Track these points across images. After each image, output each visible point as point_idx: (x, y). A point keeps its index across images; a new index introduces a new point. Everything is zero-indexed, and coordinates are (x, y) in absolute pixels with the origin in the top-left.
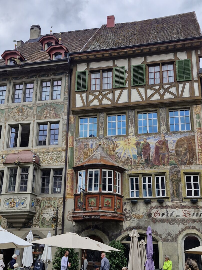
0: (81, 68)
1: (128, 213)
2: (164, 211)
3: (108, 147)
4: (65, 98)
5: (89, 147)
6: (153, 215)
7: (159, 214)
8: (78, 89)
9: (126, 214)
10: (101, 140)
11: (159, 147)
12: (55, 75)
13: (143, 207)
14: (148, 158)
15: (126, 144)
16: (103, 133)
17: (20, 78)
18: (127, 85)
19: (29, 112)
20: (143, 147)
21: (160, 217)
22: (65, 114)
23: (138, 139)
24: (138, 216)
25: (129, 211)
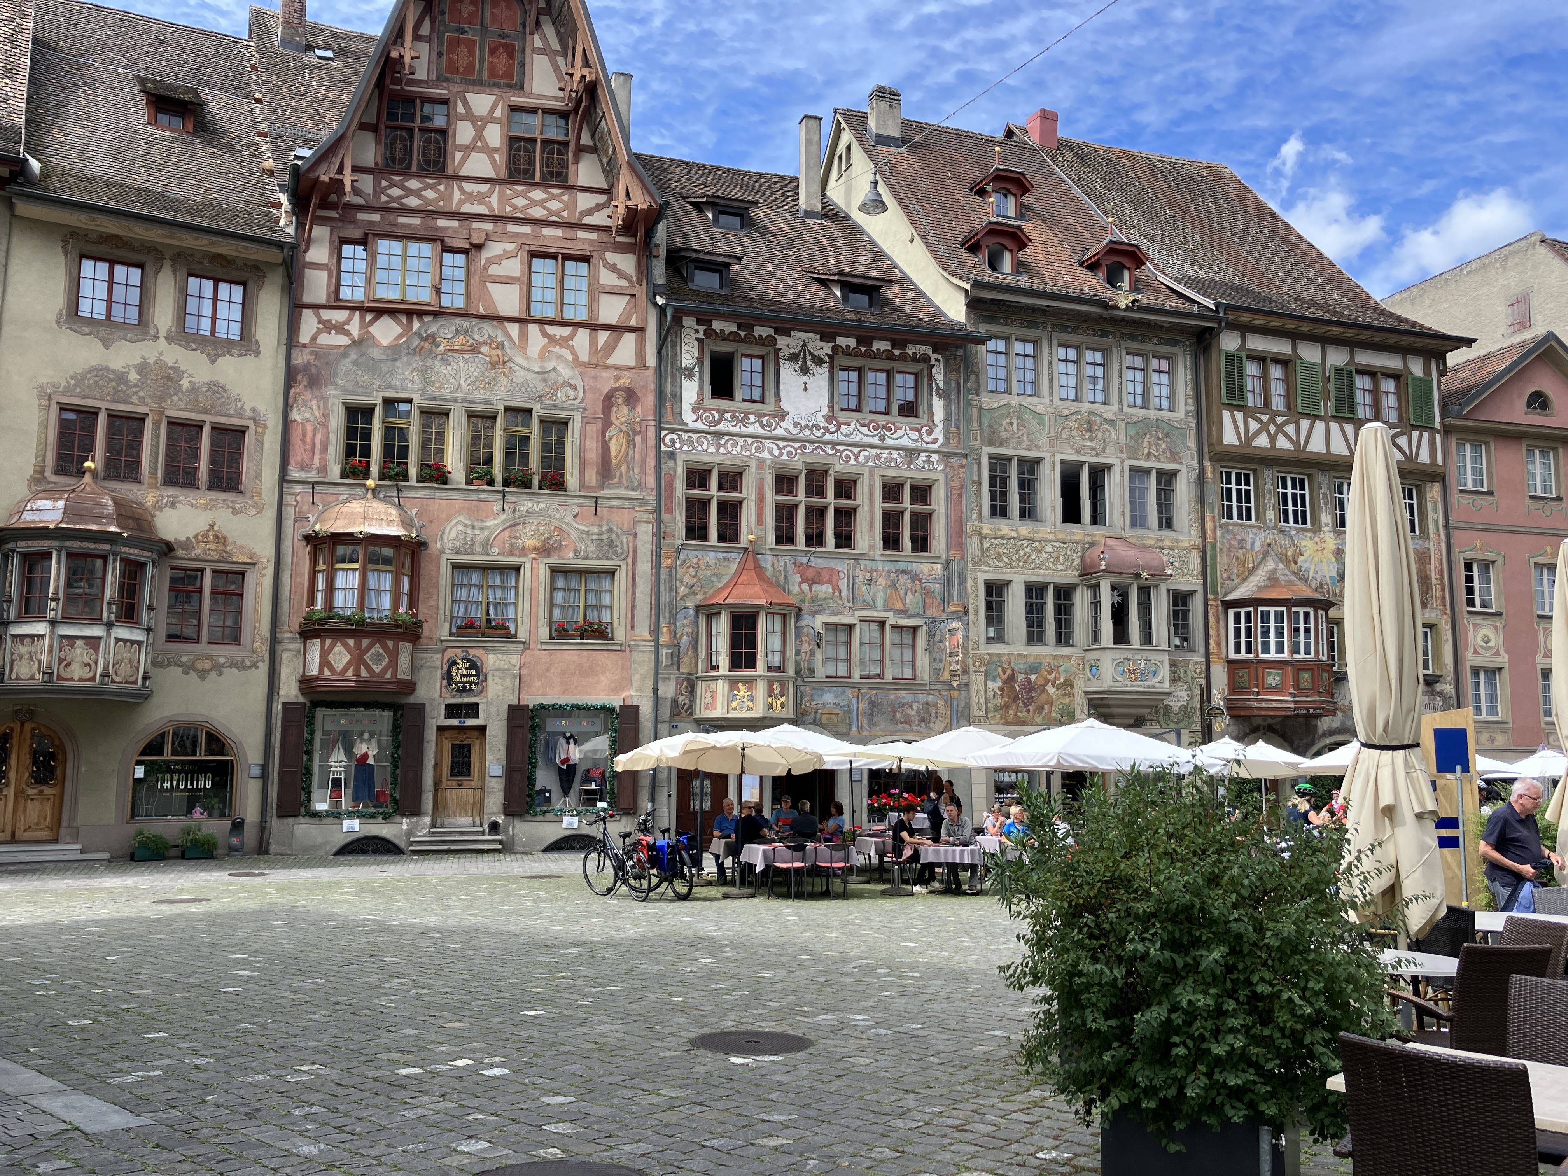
4: (1187, 412)
5: (1248, 547)
8: (1226, 395)
12: (1160, 343)
17: (1075, 331)
19: (1107, 434)
22: (1191, 455)
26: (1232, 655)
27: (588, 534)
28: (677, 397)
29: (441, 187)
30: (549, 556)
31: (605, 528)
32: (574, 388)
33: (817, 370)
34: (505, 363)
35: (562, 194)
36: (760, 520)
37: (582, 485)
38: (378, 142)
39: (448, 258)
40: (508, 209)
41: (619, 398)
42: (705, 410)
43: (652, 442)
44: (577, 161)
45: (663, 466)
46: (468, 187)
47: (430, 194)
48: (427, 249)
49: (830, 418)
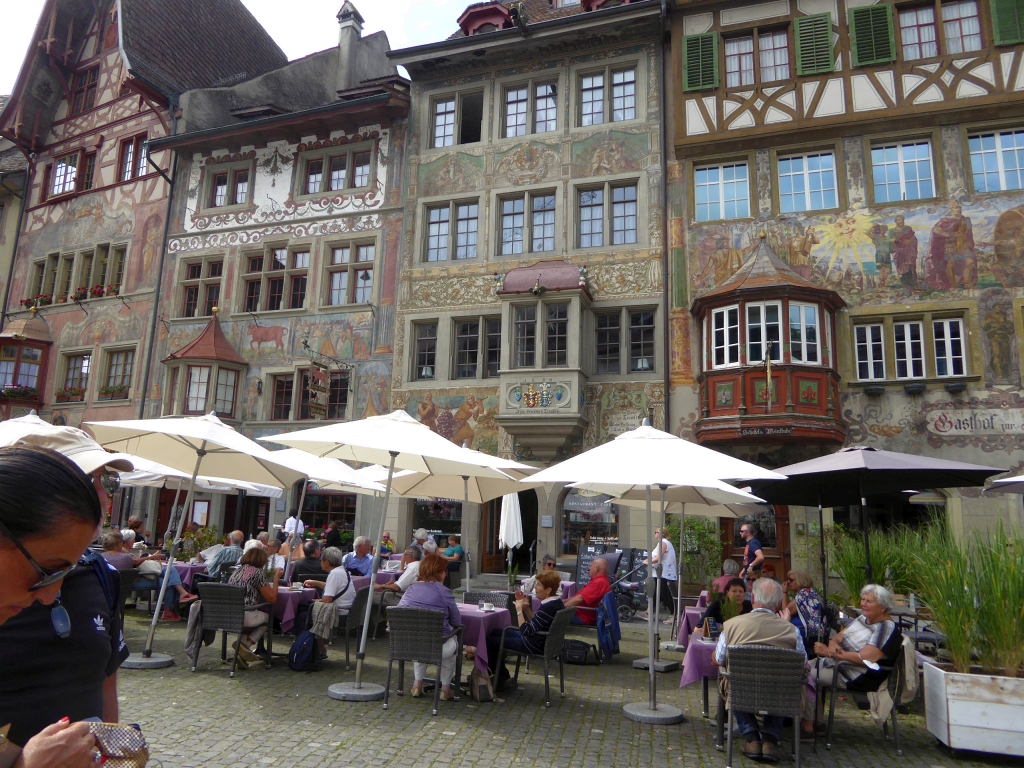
0: (697, 26)
1: (855, 422)
2: (966, 414)
3: (787, 243)
4: (649, 115)
5: (730, 246)
6: (931, 427)
7: (950, 422)
8: (691, 84)
9: (851, 425)
10: (766, 226)
11: (945, 238)
12: (617, 55)
13: (902, 406)
14: (910, 271)
15: (842, 234)
16: (769, 205)
17: (520, 71)
18: (838, 66)
19: (550, 159)
20: (893, 240)
21: (954, 432)
22: (652, 158)
23: (879, 218)
24: (885, 429)
25: (859, 416)
27: (124, 323)
28: (182, 213)
29: (90, 117)
30: (103, 342)
31: (133, 318)
32: (130, 222)
33: (284, 167)
34: (101, 217)
36: (228, 295)
37: (126, 289)
38: (70, 103)
40: (115, 117)
41: (152, 223)
42: (200, 218)
45: (166, 265)
46: (100, 111)
47: (84, 124)
49: (289, 203)
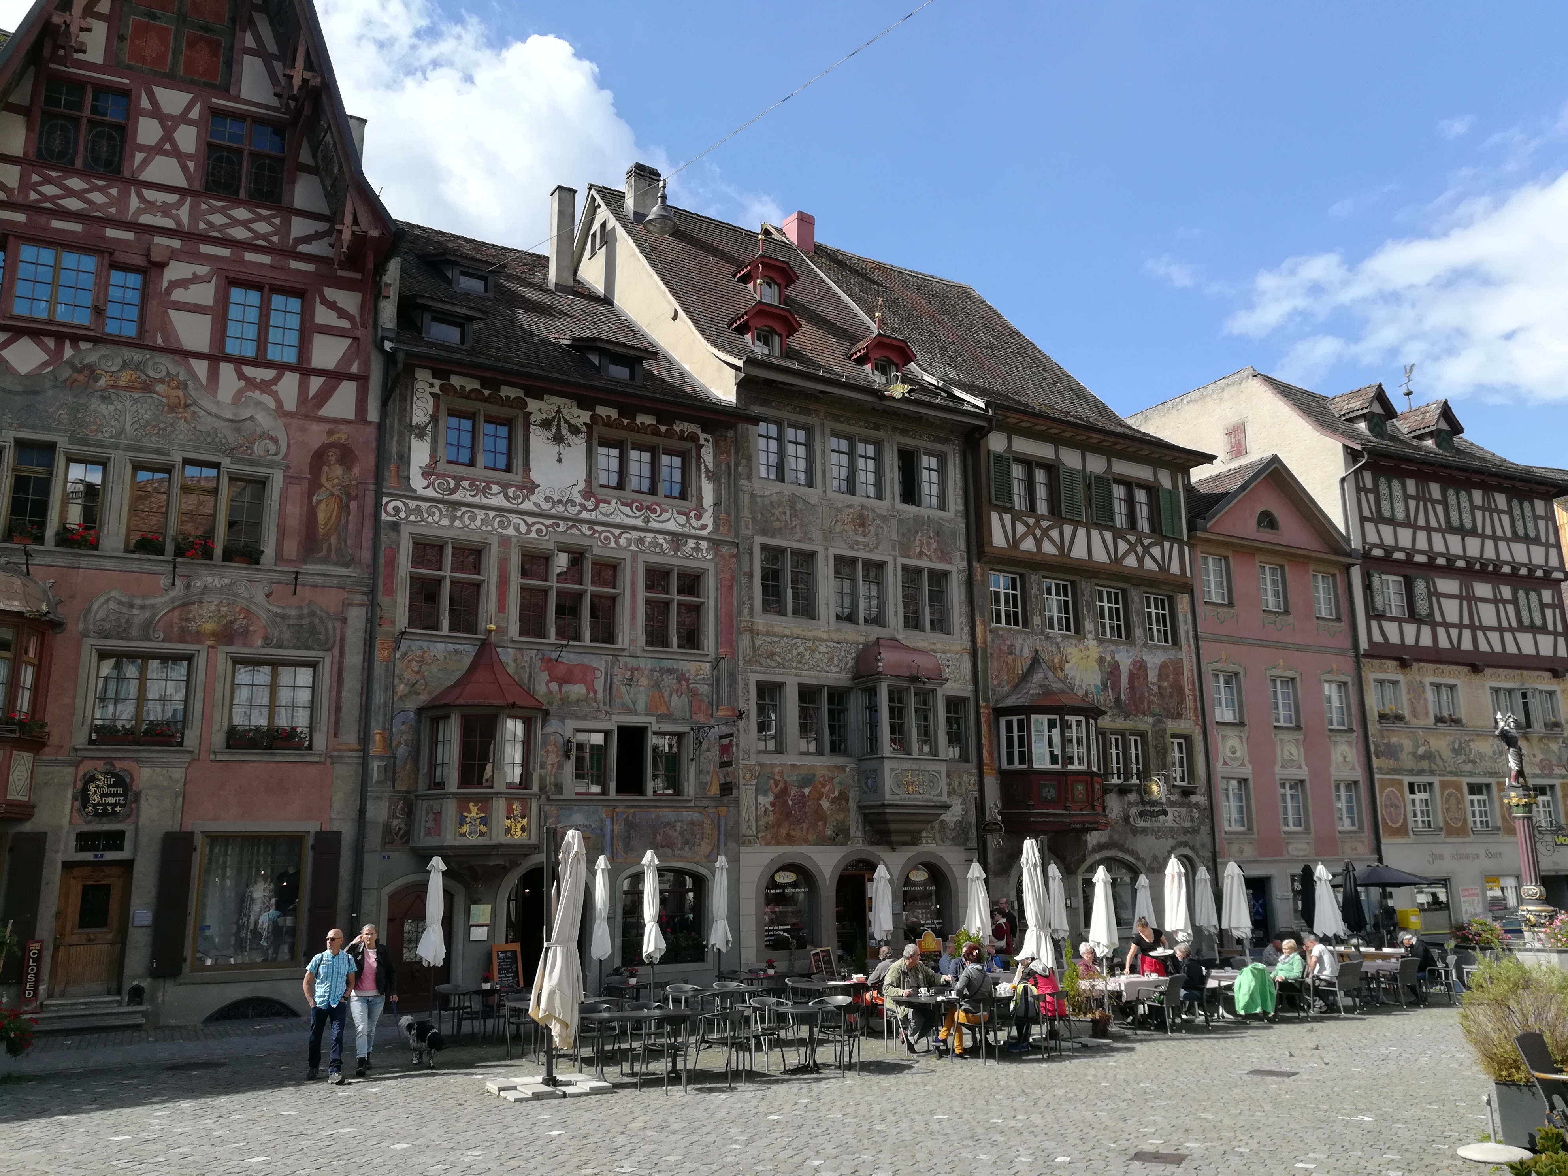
3: (1051, 658)
4: (957, 512)
5: (1016, 653)
8: (997, 498)
10: (1038, 640)
11: (1135, 674)
15: (1082, 657)
19: (880, 530)
20: (1109, 669)
22: (961, 554)
26: (1005, 765)
27: (283, 617)
28: (404, 459)
29: (114, 192)
30: (231, 643)
31: (305, 611)
32: (275, 441)
33: (573, 439)
34: (186, 406)
35: (273, 216)
36: (502, 607)
37: (279, 557)
38: (29, 128)
39: (116, 277)
40: (202, 226)
41: (332, 456)
42: (439, 476)
43: (369, 509)
44: (293, 182)
45: (384, 539)
46: (149, 194)
47: (98, 198)
48: (89, 263)
49: (587, 494)
